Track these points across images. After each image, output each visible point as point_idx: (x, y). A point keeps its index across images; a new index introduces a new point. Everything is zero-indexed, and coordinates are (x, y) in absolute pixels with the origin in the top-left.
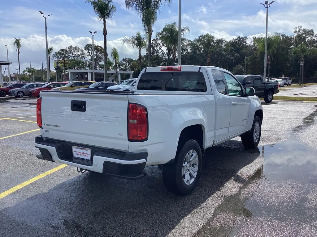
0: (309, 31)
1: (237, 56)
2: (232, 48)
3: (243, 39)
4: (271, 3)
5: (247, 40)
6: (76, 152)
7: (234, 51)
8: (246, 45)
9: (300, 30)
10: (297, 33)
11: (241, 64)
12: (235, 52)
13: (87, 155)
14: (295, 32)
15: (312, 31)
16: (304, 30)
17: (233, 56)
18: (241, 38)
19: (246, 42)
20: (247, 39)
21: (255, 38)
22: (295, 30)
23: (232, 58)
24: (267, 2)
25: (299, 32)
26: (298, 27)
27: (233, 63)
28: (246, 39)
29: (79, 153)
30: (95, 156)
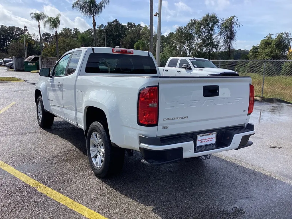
13: (211, 139)
30: (235, 135)
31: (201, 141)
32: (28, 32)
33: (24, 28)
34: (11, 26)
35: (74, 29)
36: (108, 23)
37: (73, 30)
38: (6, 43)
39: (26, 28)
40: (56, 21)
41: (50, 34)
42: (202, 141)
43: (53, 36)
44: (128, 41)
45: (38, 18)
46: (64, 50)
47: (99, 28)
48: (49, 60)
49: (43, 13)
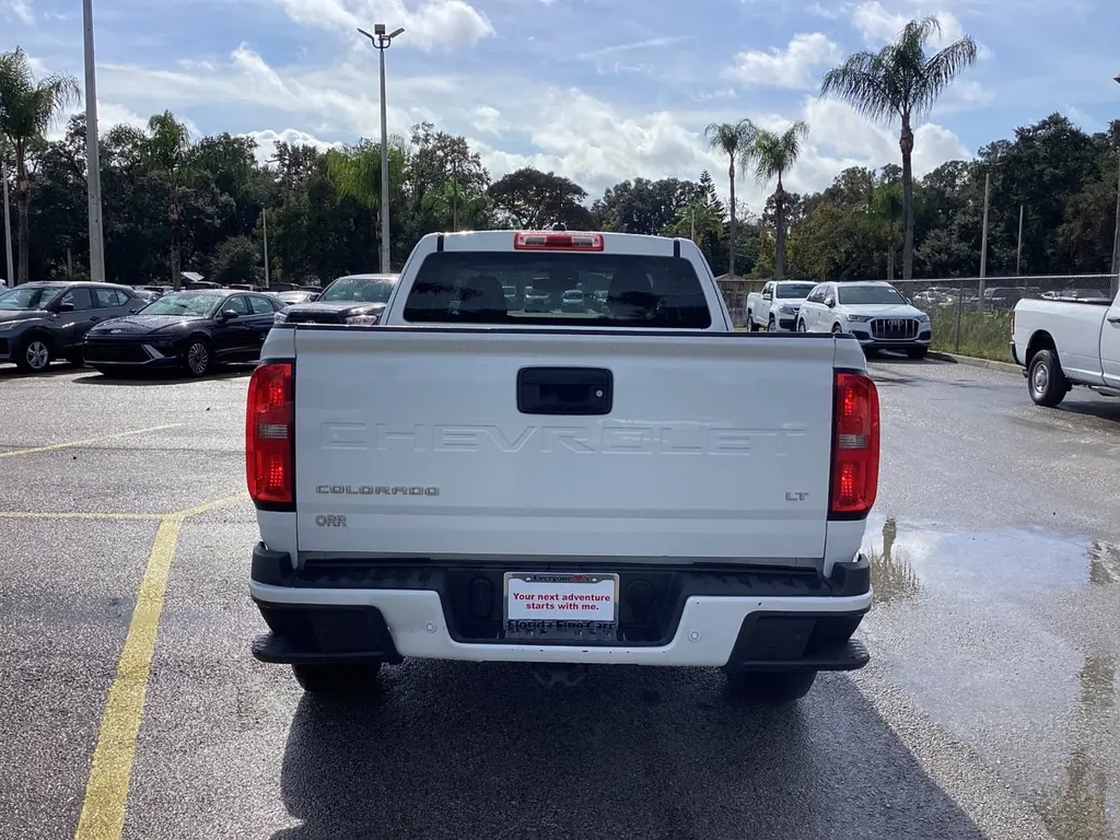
0: (453, 142)
1: (227, 205)
2: (207, 173)
3: (241, 145)
4: (394, 35)
5: (255, 151)
6: (522, 597)
7: (213, 185)
8: (251, 165)
9: (427, 135)
10: (420, 143)
11: (246, 235)
12: (217, 190)
13: (590, 603)
14: (416, 139)
15: (461, 141)
16: (440, 137)
17: (214, 202)
18: (236, 140)
19: (251, 157)
20: (256, 145)
21: (282, 148)
22: (413, 134)
23: (210, 210)
24: (380, 30)
25: (427, 141)
26: (423, 123)
27: (214, 227)
28: (250, 146)
29: (541, 602)
30: (691, 600)
31: (530, 602)
32: (713, 196)
33: (703, 181)
34: (665, 178)
35: (885, 168)
36: (1021, 133)
37: (879, 174)
39: (706, 180)
40: (781, 146)
41: (795, 194)
42: (536, 601)
43: (804, 203)
44: (1105, 200)
45: (729, 140)
46: (832, 250)
47: (988, 154)
48: (731, 290)
49: (747, 123)
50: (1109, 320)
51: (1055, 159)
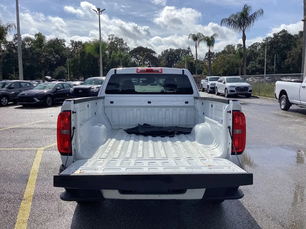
0: (120, 40)
1: (57, 58)
2: (52, 49)
3: (61, 41)
4: (103, 11)
7: (54, 52)
8: (64, 47)
9: (113, 38)
10: (111, 40)
11: (63, 66)
12: (55, 54)
14: (109, 39)
15: (122, 39)
16: (116, 38)
17: (54, 57)
18: (60, 40)
19: (64, 44)
21: (72, 42)
22: (108, 37)
23: (53, 59)
24: (99, 9)
25: (112, 39)
26: (111, 35)
27: (54, 64)
28: (64, 42)
32: (191, 53)
35: (238, 45)
36: (275, 35)
37: (236, 46)
38: (173, 65)
39: (189, 49)
41: (213, 52)
43: (216, 55)
45: (195, 38)
46: (224, 67)
47: (266, 40)
48: (197, 79)
50: (302, 87)
51: (284, 42)
